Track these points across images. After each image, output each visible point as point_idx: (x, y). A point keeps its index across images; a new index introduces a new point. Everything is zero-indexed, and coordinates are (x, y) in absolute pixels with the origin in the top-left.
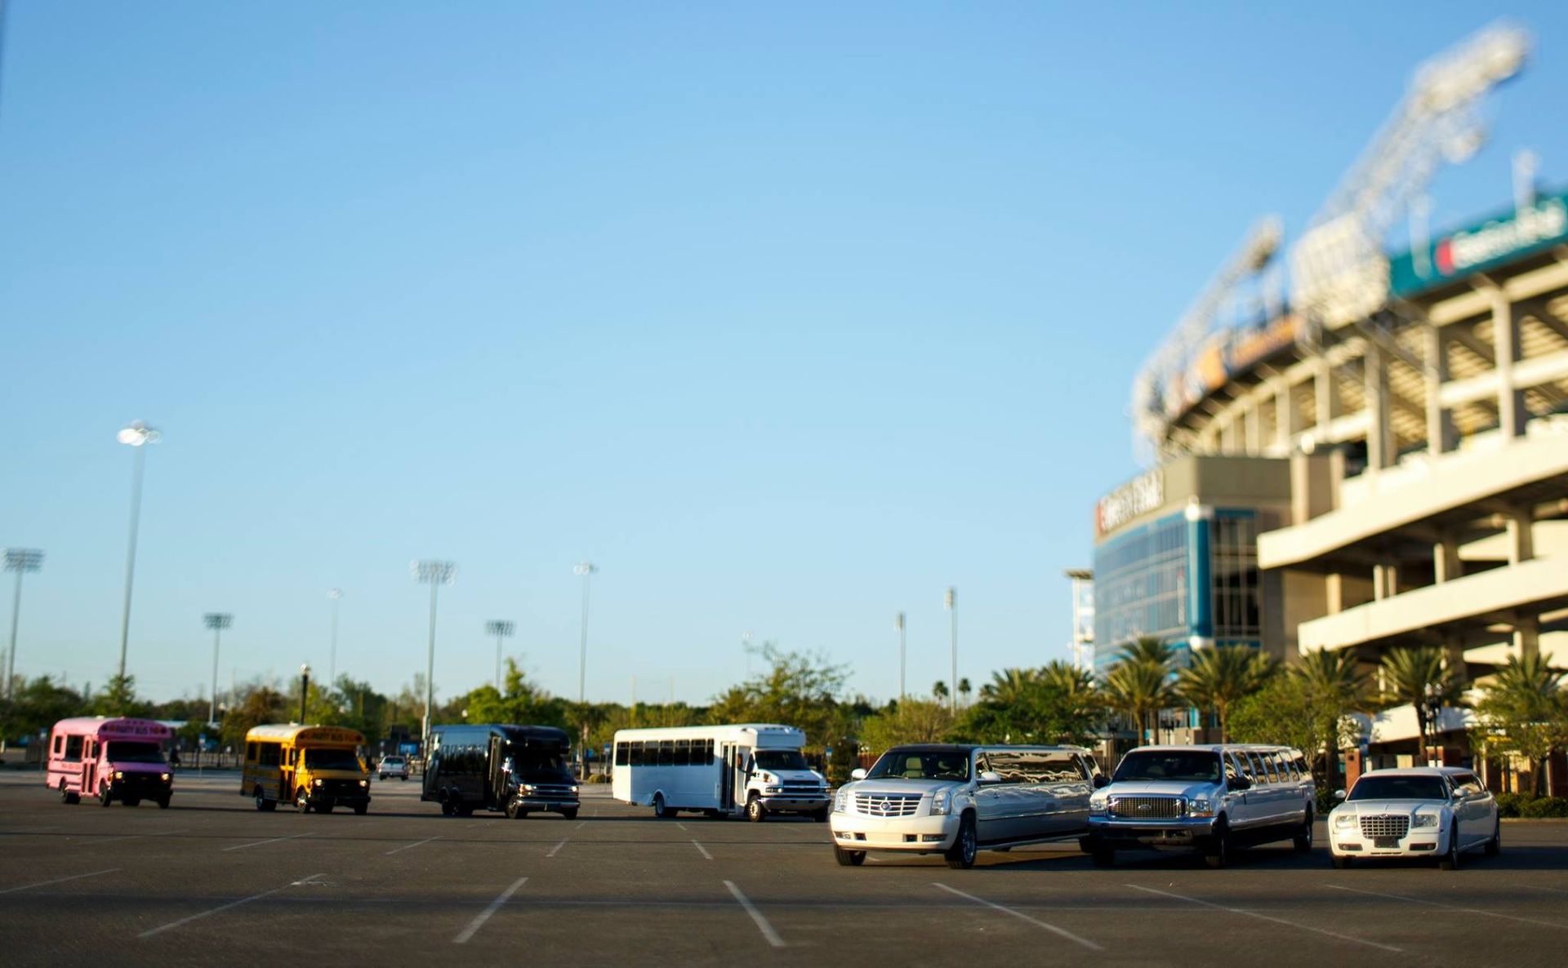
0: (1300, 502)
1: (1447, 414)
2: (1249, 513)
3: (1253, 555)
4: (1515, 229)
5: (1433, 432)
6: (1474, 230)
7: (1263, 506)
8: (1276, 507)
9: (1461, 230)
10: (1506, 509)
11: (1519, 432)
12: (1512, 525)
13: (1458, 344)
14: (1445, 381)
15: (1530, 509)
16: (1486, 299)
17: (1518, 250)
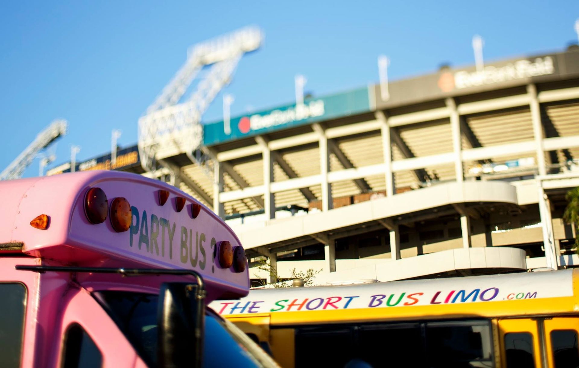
1: (222, 205)
4: (295, 112)
6: (263, 113)
9: (256, 114)
10: (267, 254)
11: (273, 216)
12: (268, 262)
13: (227, 174)
14: (222, 191)
15: (276, 254)
16: (261, 147)
17: (294, 122)
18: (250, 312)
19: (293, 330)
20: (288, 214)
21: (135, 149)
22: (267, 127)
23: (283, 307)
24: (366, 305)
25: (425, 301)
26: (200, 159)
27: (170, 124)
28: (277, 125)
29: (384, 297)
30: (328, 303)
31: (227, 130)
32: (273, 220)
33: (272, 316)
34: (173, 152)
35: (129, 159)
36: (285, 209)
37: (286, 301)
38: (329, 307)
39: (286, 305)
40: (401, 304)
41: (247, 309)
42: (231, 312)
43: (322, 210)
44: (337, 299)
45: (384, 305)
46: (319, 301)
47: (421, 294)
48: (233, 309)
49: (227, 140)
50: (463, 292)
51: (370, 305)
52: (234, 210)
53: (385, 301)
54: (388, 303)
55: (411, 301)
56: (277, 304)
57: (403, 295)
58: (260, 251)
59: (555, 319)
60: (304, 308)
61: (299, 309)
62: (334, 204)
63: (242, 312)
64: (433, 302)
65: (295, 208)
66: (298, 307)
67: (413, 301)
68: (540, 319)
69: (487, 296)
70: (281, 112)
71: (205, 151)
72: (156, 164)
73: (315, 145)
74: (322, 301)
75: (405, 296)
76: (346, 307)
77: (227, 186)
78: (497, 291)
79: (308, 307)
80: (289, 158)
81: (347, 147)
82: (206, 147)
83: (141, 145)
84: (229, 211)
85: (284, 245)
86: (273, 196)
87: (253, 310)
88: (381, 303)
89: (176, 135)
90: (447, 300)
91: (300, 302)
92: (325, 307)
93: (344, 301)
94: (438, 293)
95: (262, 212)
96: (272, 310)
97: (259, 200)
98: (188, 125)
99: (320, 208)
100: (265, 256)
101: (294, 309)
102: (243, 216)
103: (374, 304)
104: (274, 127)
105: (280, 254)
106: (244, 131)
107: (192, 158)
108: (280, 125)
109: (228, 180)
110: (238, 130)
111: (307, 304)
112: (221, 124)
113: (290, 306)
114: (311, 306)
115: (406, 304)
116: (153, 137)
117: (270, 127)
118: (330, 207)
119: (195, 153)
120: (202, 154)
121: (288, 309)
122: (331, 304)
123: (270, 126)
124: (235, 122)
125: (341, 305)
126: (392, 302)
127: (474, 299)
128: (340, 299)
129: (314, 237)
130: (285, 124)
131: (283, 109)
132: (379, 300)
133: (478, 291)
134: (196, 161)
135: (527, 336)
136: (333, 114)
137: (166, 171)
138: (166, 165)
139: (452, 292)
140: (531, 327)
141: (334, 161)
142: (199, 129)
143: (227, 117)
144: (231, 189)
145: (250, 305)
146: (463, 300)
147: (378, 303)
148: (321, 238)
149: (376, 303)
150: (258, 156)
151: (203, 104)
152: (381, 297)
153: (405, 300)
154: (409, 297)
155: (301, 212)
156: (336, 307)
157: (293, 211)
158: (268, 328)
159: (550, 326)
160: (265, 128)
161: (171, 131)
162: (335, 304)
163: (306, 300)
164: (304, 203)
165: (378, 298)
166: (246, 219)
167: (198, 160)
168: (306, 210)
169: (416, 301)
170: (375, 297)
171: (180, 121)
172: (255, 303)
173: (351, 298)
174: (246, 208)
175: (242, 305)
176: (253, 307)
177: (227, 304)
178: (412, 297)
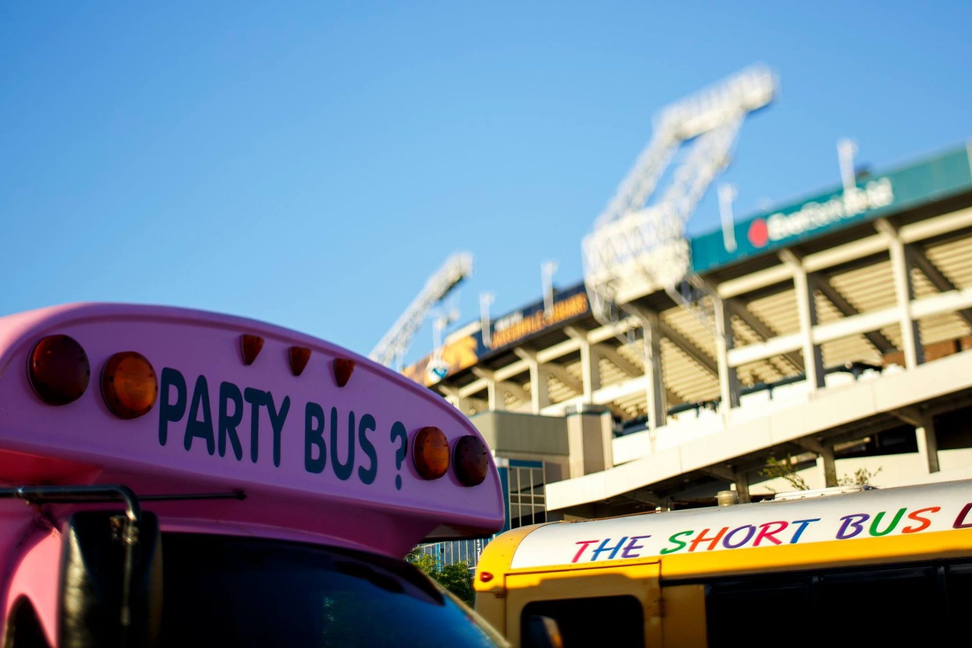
0: (576, 457)
1: (733, 371)
2: (538, 464)
3: (542, 501)
4: (843, 202)
5: (724, 388)
6: (789, 210)
7: (546, 459)
8: (557, 460)
9: (776, 212)
10: (816, 448)
11: (821, 383)
12: (820, 461)
13: (737, 317)
14: (731, 346)
15: (832, 448)
16: (789, 269)
17: (843, 220)
18: (625, 555)
19: (702, 587)
20: (847, 378)
21: (581, 289)
22: (797, 233)
23: (683, 545)
24: (832, 535)
25: (943, 522)
26: (690, 297)
27: (634, 243)
28: (813, 228)
29: (866, 517)
30: (762, 534)
31: (730, 243)
32: (822, 391)
33: (663, 562)
34: (643, 288)
35: (574, 307)
36: (842, 369)
37: (689, 533)
38: (765, 542)
39: (688, 540)
40: (898, 531)
41: (621, 551)
42: (594, 558)
43: (905, 367)
44: (779, 526)
45: (865, 534)
46: (747, 531)
47: (936, 510)
48: (597, 552)
49: (731, 261)
51: (840, 535)
52: (755, 378)
53: (867, 525)
54: (873, 530)
55: (916, 524)
56: (672, 539)
57: (902, 512)
58: (804, 444)
60: (720, 546)
61: (711, 547)
62: (927, 355)
63: (612, 556)
64: (958, 523)
65: (859, 368)
66: (709, 543)
67: (920, 524)
70: (819, 205)
71: (697, 282)
72: (617, 312)
73: (883, 256)
74: (753, 530)
75: (906, 514)
76: (794, 539)
77: (740, 338)
79: (726, 543)
80: (840, 282)
81: (940, 256)
82: (698, 276)
83: (592, 281)
84: (748, 380)
85: (844, 431)
86: (818, 349)
87: (632, 552)
88: (859, 530)
89: (647, 260)
91: (712, 534)
92: (757, 543)
93: (792, 529)
94: (969, 507)
95: (802, 378)
96: (664, 551)
97: (795, 357)
98: (664, 242)
99: (901, 363)
100: (814, 452)
101: (702, 547)
102: (770, 387)
103: (846, 533)
104: (810, 232)
105: (838, 447)
106: (758, 244)
107: (676, 297)
108: (820, 228)
109: (740, 327)
110: (749, 244)
111: (725, 536)
112: (718, 235)
113: (695, 543)
114: (733, 541)
115: (907, 530)
116: (608, 266)
117: (802, 234)
118: (920, 361)
119: (679, 288)
120: (691, 288)
121: (692, 549)
122: (769, 536)
123: (802, 231)
124: (742, 229)
125: (785, 536)
126: (880, 528)
128: (784, 525)
129: (895, 414)
130: (828, 226)
131: (822, 199)
132: (855, 525)
134: (683, 299)
136: (909, 200)
137: (635, 320)
138: (634, 310)
141: (920, 281)
142: (683, 248)
143: (727, 221)
144: (746, 343)
145: (626, 544)
147: (854, 529)
148: (909, 416)
149: (850, 530)
150: (788, 284)
151: (686, 204)
152: (860, 518)
153: (905, 522)
154: (913, 516)
155: (869, 374)
156: (778, 542)
157: (856, 371)
158: (656, 585)
160: (793, 236)
161: (636, 254)
162: (775, 536)
163: (725, 529)
164: (874, 358)
165: (855, 520)
166: (777, 391)
167: (686, 297)
168: (879, 369)
169: (927, 523)
170: (847, 520)
171: (650, 237)
172: (635, 539)
173: (805, 523)
174: (774, 372)
175: (612, 544)
176: (630, 547)
177: (586, 544)
178: (919, 515)
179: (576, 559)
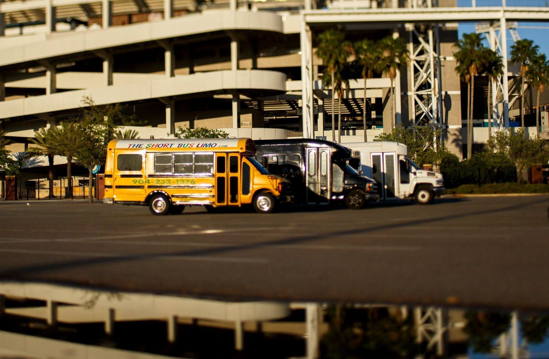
10: (48, 65)
11: (53, 29)
12: (49, 74)
15: (55, 66)
18: (139, 147)
19: (153, 154)
20: (67, 27)
23: (150, 146)
29: (182, 144)
30: (165, 146)
32: (54, 34)
33: (147, 149)
36: (65, 21)
37: (151, 144)
38: (165, 147)
39: (151, 145)
40: (187, 147)
41: (138, 147)
42: (133, 147)
43: (102, 26)
44: (168, 145)
45: (182, 147)
47: (194, 144)
48: (133, 146)
50: (206, 144)
51: (178, 147)
52: (12, 19)
53: (183, 146)
54: (184, 147)
55: (190, 146)
56: (148, 145)
57: (188, 144)
59: (232, 153)
60: (157, 147)
61: (155, 147)
62: (115, 20)
63: (136, 147)
64: (197, 147)
66: (155, 146)
67: (191, 146)
68: (227, 153)
69: (213, 146)
74: (163, 145)
75: (189, 144)
76: (170, 147)
78: (216, 144)
79: (158, 147)
84: (8, 20)
86: (54, 9)
87: (140, 147)
88: (181, 146)
90: (201, 147)
91: (156, 145)
92: (164, 147)
94: (199, 144)
95: (43, 22)
97: (40, 12)
100: (46, 67)
101: (154, 147)
102: (21, 26)
103: (179, 147)
105: (59, 66)
113: (152, 146)
114: (159, 146)
115: (189, 147)
118: (111, 24)
121: (152, 147)
122: (166, 146)
125: (169, 146)
126: (185, 146)
127: (209, 147)
128: (169, 144)
129: (95, 52)
133: (211, 144)
135: (223, 158)
139: (203, 144)
140: (225, 155)
145: (139, 145)
146: (206, 147)
148: (102, 54)
149: (180, 146)
153: (189, 146)
154: (190, 145)
155: (81, 27)
156: (168, 147)
157: (74, 24)
158: (145, 153)
159: (230, 155)
162: (167, 146)
163: (158, 144)
164: (84, 18)
168: (86, 24)
169: (192, 146)
170: (179, 144)
172: (141, 145)
173: (172, 144)
174: (25, 18)
175: (136, 145)
176: (140, 146)
177: (131, 145)
178: (191, 145)
179: (129, 147)
